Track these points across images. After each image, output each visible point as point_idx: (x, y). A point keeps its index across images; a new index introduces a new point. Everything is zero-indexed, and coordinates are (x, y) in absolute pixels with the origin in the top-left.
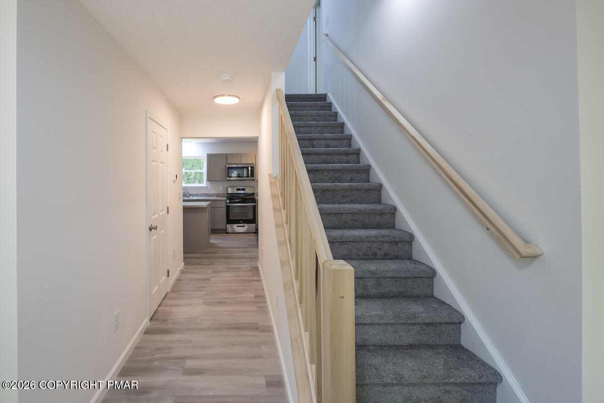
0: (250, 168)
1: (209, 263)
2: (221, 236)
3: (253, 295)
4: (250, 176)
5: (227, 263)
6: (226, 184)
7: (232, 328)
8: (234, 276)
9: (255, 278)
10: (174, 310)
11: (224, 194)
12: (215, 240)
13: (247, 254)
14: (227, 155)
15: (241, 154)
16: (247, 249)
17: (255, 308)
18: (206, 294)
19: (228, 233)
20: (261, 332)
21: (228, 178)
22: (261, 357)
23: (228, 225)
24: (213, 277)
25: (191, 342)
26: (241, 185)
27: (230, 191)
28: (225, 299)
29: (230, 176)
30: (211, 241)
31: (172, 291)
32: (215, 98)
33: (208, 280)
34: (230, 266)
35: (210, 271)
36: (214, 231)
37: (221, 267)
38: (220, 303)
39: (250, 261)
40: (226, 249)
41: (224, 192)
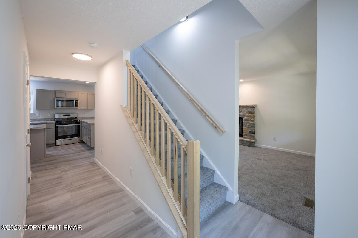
0: (75, 101)
1: (55, 167)
2: (52, 148)
3: (101, 177)
4: (75, 106)
5: (70, 164)
6: (54, 111)
7: (99, 198)
8: (81, 170)
9: (97, 168)
10: (45, 204)
11: (52, 119)
12: (49, 152)
13: (82, 156)
14: (55, 92)
15: (67, 92)
16: (80, 153)
17: (107, 183)
18: (66, 186)
19: (57, 146)
20: (117, 193)
21: (56, 108)
22: (125, 204)
23: (57, 140)
24: (64, 175)
25: (74, 216)
26: (67, 112)
27: (57, 116)
28: (82, 184)
29: (58, 106)
30: (47, 153)
31: (32, 193)
32: (73, 54)
33: (62, 177)
34: (74, 165)
35: (59, 172)
36: (48, 145)
37: (67, 168)
38: (81, 188)
39: (87, 159)
40: (62, 156)
41: (52, 117)
